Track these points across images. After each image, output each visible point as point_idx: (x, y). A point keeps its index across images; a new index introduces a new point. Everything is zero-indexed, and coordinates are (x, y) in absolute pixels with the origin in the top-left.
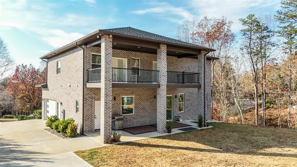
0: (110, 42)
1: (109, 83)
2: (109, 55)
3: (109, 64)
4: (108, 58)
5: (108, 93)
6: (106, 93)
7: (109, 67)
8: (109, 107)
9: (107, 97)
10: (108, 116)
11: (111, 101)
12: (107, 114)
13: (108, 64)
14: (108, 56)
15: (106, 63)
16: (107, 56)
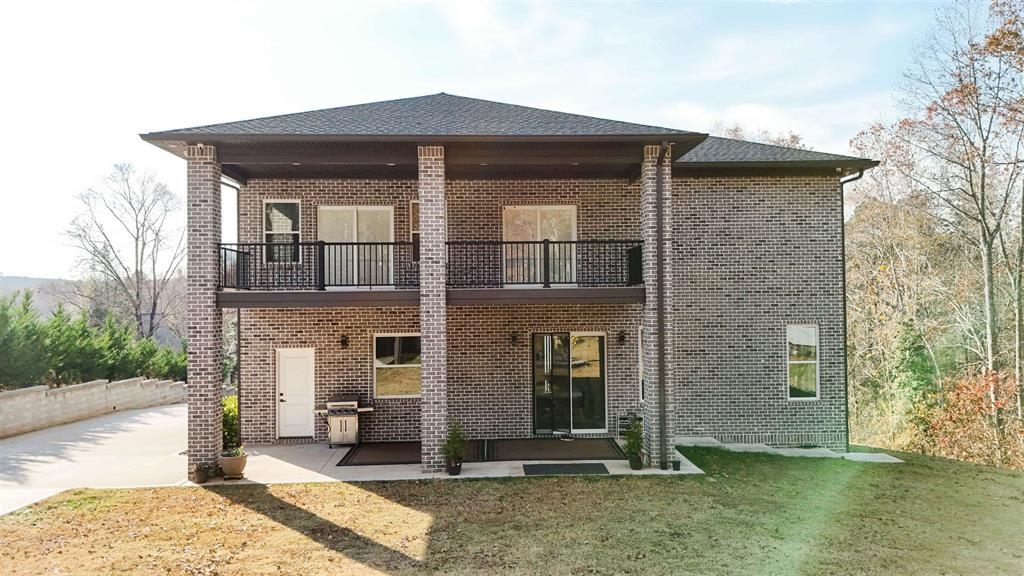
0: (205, 163)
1: (203, 294)
2: (202, 207)
3: (202, 232)
4: (198, 214)
5: (198, 323)
6: (194, 323)
7: (202, 243)
8: (203, 367)
9: (195, 336)
10: (200, 395)
11: (211, 349)
12: (199, 391)
13: (198, 233)
14: (198, 208)
15: (191, 232)
16: (195, 209)
